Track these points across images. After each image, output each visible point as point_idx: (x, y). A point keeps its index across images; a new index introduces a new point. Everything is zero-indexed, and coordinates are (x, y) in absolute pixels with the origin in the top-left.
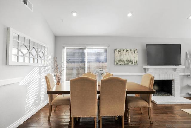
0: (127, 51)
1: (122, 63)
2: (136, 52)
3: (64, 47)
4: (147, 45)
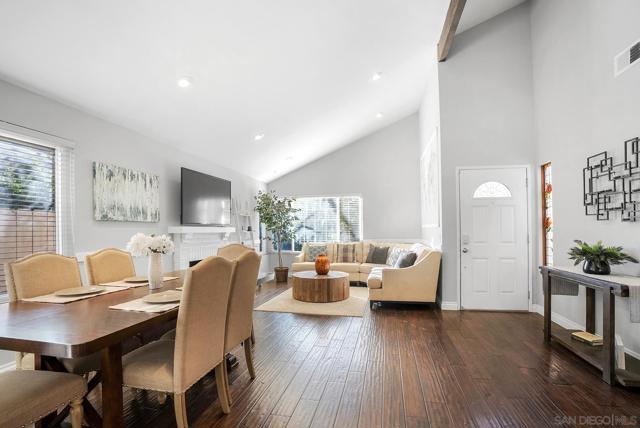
0: (132, 179)
1: (118, 216)
2: (155, 183)
4: (182, 169)
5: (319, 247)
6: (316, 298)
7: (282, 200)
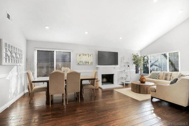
0: (85, 55)
1: (81, 63)
2: (91, 56)
3: (35, 50)
4: (98, 51)
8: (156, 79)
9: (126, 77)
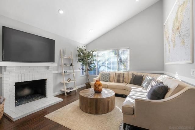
4: (3, 27)
5: (106, 74)
6: (88, 110)
7: (89, 51)
8: (107, 81)
9: (67, 82)
